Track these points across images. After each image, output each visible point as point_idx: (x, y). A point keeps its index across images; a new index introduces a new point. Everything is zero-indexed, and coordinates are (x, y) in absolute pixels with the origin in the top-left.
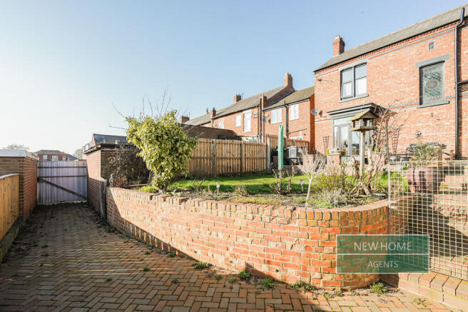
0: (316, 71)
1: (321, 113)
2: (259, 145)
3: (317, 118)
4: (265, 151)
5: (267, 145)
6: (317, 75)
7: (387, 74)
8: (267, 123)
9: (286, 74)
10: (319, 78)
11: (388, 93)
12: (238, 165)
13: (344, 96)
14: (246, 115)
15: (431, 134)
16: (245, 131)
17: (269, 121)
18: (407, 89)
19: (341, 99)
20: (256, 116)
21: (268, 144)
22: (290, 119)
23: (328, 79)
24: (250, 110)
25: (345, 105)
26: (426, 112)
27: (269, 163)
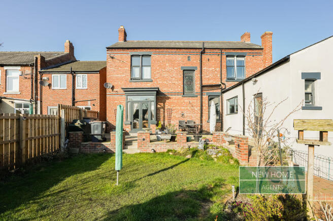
0: (107, 48)
1: (113, 88)
2: (49, 118)
3: (109, 91)
4: (57, 126)
5: (60, 119)
6: (109, 52)
7: (165, 68)
8: (45, 88)
9: (67, 41)
10: (112, 55)
11: (165, 82)
12: (12, 153)
13: (133, 77)
14: (9, 72)
15: (189, 115)
16: (9, 92)
17: (50, 85)
18: (176, 82)
19: (131, 79)
20: (30, 76)
21: (63, 117)
22: (77, 88)
23: (120, 59)
24: (19, 68)
25: (134, 85)
26: (186, 100)
27: (63, 140)
